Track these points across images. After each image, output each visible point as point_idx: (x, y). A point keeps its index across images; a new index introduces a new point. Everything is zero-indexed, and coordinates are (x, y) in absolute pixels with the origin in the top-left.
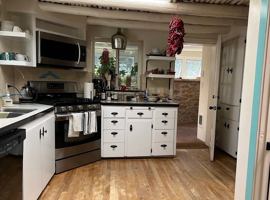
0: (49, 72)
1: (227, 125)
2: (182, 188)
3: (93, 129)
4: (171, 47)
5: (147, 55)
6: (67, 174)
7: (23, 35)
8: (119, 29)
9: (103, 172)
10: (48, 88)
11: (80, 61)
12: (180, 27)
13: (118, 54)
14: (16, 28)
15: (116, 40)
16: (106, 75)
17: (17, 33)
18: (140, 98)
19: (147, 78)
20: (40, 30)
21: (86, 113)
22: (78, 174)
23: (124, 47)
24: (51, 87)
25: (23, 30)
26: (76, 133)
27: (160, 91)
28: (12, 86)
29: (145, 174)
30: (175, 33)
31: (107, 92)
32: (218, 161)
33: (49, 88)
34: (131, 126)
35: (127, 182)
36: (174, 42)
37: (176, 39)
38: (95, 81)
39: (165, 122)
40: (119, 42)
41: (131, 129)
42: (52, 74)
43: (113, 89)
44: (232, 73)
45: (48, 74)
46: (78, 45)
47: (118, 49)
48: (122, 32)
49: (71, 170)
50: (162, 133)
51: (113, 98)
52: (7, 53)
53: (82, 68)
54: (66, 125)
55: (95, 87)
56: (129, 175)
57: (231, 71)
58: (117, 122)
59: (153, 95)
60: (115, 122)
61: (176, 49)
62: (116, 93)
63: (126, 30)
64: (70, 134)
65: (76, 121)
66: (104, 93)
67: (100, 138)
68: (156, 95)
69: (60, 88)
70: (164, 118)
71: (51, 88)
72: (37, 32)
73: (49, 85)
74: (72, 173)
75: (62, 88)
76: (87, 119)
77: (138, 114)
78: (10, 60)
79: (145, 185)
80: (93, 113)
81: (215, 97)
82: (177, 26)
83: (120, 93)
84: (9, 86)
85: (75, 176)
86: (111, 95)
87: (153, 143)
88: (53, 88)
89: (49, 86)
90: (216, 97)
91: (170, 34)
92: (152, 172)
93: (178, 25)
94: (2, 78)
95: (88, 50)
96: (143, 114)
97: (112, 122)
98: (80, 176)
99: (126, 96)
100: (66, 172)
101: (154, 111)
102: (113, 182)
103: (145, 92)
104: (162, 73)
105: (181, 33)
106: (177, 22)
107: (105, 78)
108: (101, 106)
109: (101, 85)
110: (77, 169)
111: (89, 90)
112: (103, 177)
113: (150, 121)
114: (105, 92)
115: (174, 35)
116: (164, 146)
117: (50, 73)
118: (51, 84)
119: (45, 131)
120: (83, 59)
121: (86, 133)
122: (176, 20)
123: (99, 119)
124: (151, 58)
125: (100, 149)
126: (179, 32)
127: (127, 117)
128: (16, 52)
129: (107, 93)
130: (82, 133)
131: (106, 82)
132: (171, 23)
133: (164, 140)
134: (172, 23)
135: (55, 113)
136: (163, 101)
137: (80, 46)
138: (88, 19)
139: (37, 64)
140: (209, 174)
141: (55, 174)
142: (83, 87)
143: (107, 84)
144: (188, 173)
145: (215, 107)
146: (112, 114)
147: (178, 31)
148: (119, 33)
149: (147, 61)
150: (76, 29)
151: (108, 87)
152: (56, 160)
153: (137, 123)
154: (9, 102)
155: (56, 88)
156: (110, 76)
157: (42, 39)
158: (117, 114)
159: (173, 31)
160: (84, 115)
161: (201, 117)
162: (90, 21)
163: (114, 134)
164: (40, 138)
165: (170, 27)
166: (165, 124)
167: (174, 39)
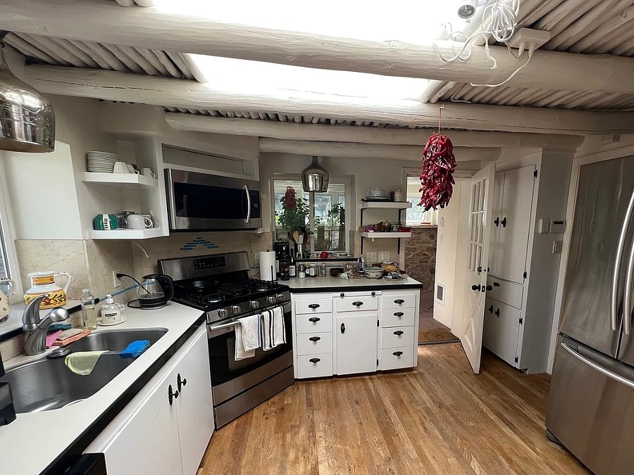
0: (197, 238)
1: (495, 310)
2: (452, 460)
3: (279, 340)
4: (428, 193)
5: (362, 200)
6: (237, 426)
7: (134, 178)
8: (315, 157)
9: (300, 417)
10: (196, 269)
11: (251, 217)
12: (446, 152)
13: (313, 200)
14: (119, 166)
15: (310, 177)
16: (296, 235)
17: (122, 175)
18: (353, 272)
19: (362, 237)
20: (171, 167)
21: (266, 314)
22: (256, 427)
23: (324, 189)
24: (202, 265)
25: (137, 169)
26: (250, 352)
27: (384, 257)
28: (125, 275)
29: (374, 419)
30: (437, 166)
31: (298, 264)
32: (485, 373)
33: (199, 268)
34: (343, 325)
35: (347, 447)
36: (435, 184)
37: (440, 176)
38: (277, 247)
39: (400, 315)
40: (316, 180)
41: (343, 330)
42: (203, 242)
43: (307, 257)
44: (504, 226)
45: (195, 243)
46: (245, 190)
47: (313, 191)
48: (320, 161)
49: (244, 417)
50: (395, 333)
51: (308, 273)
52: (106, 217)
53: (254, 229)
54: (229, 341)
55: (278, 257)
56: (347, 424)
57: (504, 223)
58: (319, 319)
59: (374, 265)
60: (315, 320)
61: (439, 196)
62: (313, 264)
63: (326, 158)
64: (239, 356)
65: (247, 331)
66: (294, 267)
67: (292, 349)
68: (379, 265)
69: (218, 266)
70: (398, 308)
71: (203, 268)
72: (166, 171)
73: (198, 263)
74: (246, 423)
75: (222, 265)
76: (267, 324)
77: (354, 304)
78: (112, 228)
79: (382, 454)
80: (278, 311)
81: (483, 270)
82: (441, 151)
83: (319, 263)
84: (119, 276)
85: (252, 432)
86: (305, 268)
87: (380, 351)
88: (206, 267)
89: (198, 265)
90: (485, 270)
91: (424, 167)
92: (386, 412)
93: (442, 149)
94: (102, 263)
95: (263, 196)
96: (362, 303)
97: (311, 320)
98: (261, 434)
99: (328, 269)
100: (235, 422)
101: (381, 297)
102: (321, 451)
103: (360, 261)
104: (389, 229)
105: (449, 165)
106: (441, 144)
107: (293, 240)
108: (290, 295)
109: (288, 253)
110: (256, 412)
111: (268, 266)
112: (303, 432)
113: (373, 314)
114: (294, 264)
115: (435, 170)
116: (398, 354)
117: (200, 241)
118: (202, 261)
119: (182, 381)
120: (256, 213)
121: (268, 348)
122: (437, 140)
123: (287, 317)
124: (371, 205)
125: (292, 365)
126: (445, 163)
127: (335, 311)
128: (128, 210)
129: (298, 266)
130: (259, 350)
131: (296, 245)
132: (427, 147)
133: (398, 343)
134: (429, 146)
135: (207, 324)
136: (393, 278)
137: (249, 191)
138: (261, 142)
139: (171, 230)
140: (484, 410)
141: (216, 430)
142: (259, 257)
143: (296, 250)
144: (448, 409)
145: (484, 287)
146: (310, 306)
147: (443, 161)
148: (316, 165)
149: (362, 209)
150: (242, 161)
151: (299, 255)
152: (214, 407)
153: (353, 319)
154: (110, 315)
155: (211, 266)
156: (301, 237)
157: (175, 185)
158: (318, 306)
159: (433, 161)
160: (263, 318)
161: (440, 289)
162: (267, 147)
163: (315, 339)
164: (171, 404)
165: (425, 154)
166: (400, 319)
167: (434, 178)
